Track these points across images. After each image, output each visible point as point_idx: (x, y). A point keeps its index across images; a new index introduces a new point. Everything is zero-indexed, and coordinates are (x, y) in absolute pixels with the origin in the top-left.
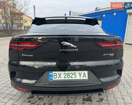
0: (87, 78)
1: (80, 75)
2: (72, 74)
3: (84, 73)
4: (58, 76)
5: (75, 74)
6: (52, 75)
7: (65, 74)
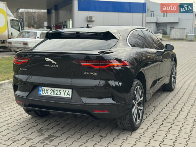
0: (70, 97)
1: (64, 93)
2: (57, 91)
3: (69, 92)
4: (46, 91)
5: (60, 91)
6: (41, 90)
7: (52, 91)
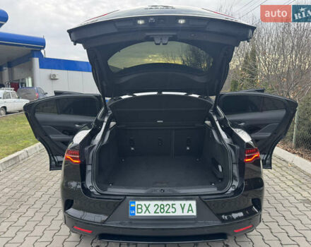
0: (195, 214)
1: (183, 209)
2: (168, 206)
3: (190, 205)
4: (144, 209)
5: (174, 206)
6: (134, 207)
7: (157, 207)
